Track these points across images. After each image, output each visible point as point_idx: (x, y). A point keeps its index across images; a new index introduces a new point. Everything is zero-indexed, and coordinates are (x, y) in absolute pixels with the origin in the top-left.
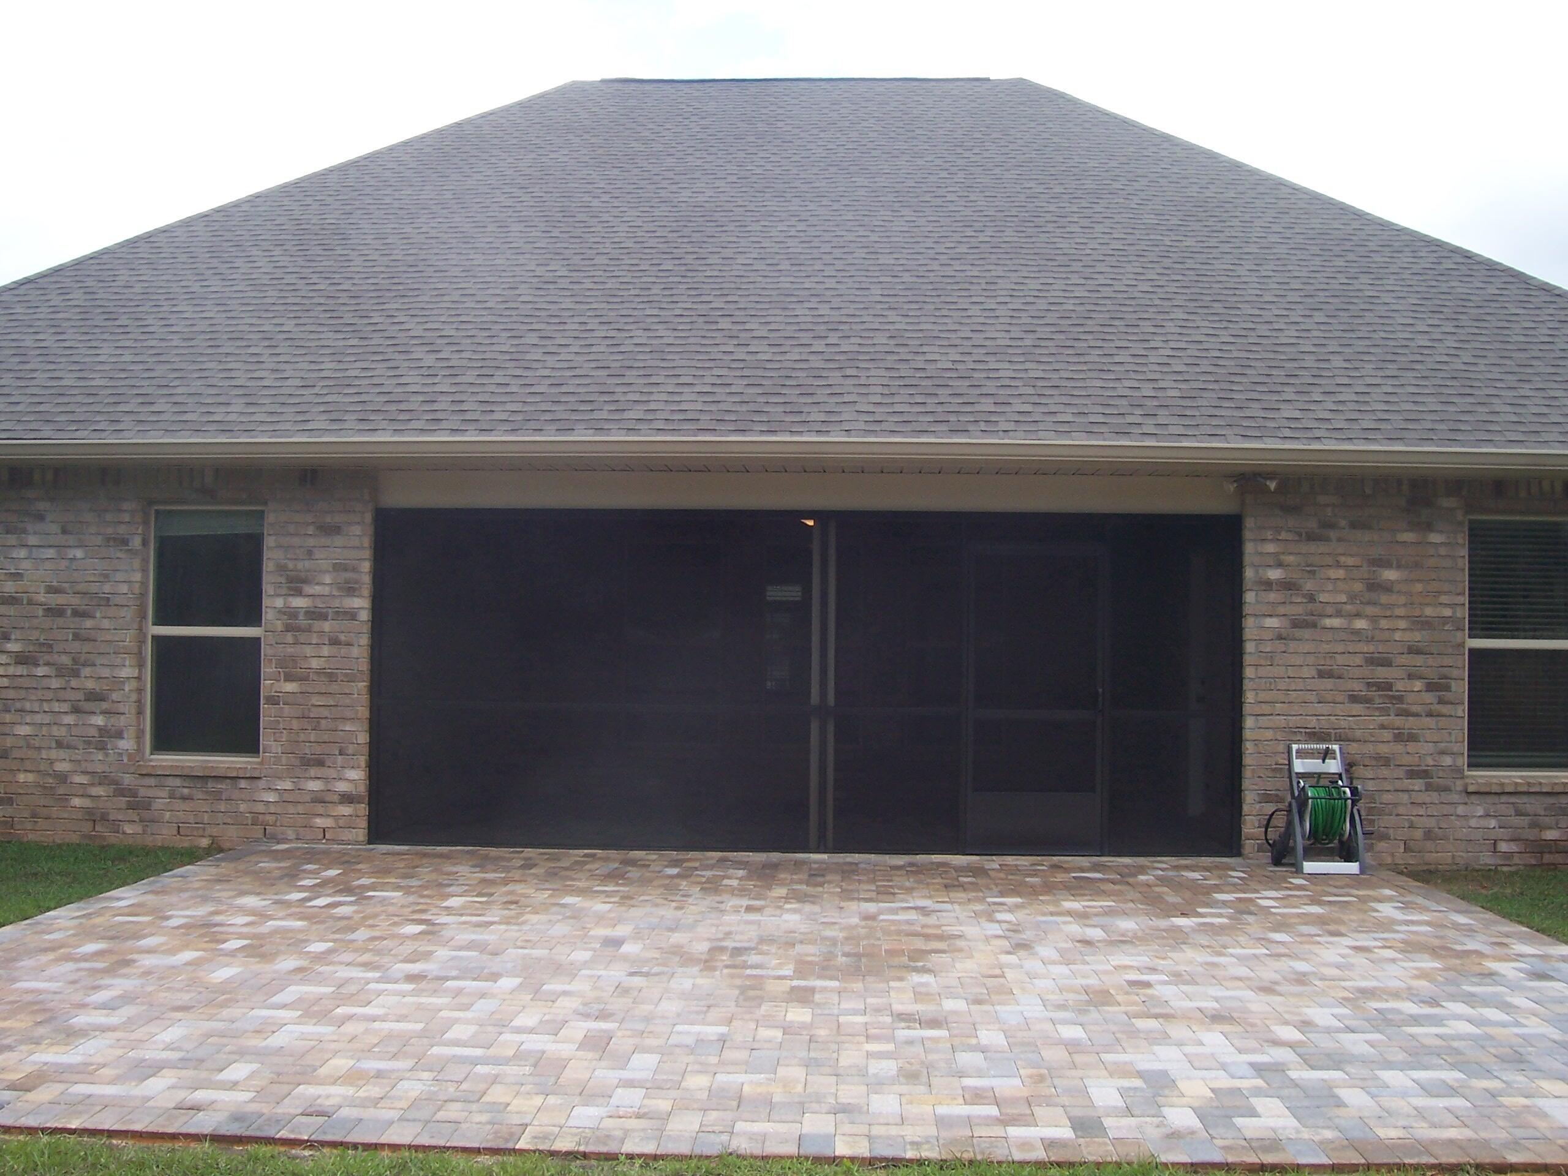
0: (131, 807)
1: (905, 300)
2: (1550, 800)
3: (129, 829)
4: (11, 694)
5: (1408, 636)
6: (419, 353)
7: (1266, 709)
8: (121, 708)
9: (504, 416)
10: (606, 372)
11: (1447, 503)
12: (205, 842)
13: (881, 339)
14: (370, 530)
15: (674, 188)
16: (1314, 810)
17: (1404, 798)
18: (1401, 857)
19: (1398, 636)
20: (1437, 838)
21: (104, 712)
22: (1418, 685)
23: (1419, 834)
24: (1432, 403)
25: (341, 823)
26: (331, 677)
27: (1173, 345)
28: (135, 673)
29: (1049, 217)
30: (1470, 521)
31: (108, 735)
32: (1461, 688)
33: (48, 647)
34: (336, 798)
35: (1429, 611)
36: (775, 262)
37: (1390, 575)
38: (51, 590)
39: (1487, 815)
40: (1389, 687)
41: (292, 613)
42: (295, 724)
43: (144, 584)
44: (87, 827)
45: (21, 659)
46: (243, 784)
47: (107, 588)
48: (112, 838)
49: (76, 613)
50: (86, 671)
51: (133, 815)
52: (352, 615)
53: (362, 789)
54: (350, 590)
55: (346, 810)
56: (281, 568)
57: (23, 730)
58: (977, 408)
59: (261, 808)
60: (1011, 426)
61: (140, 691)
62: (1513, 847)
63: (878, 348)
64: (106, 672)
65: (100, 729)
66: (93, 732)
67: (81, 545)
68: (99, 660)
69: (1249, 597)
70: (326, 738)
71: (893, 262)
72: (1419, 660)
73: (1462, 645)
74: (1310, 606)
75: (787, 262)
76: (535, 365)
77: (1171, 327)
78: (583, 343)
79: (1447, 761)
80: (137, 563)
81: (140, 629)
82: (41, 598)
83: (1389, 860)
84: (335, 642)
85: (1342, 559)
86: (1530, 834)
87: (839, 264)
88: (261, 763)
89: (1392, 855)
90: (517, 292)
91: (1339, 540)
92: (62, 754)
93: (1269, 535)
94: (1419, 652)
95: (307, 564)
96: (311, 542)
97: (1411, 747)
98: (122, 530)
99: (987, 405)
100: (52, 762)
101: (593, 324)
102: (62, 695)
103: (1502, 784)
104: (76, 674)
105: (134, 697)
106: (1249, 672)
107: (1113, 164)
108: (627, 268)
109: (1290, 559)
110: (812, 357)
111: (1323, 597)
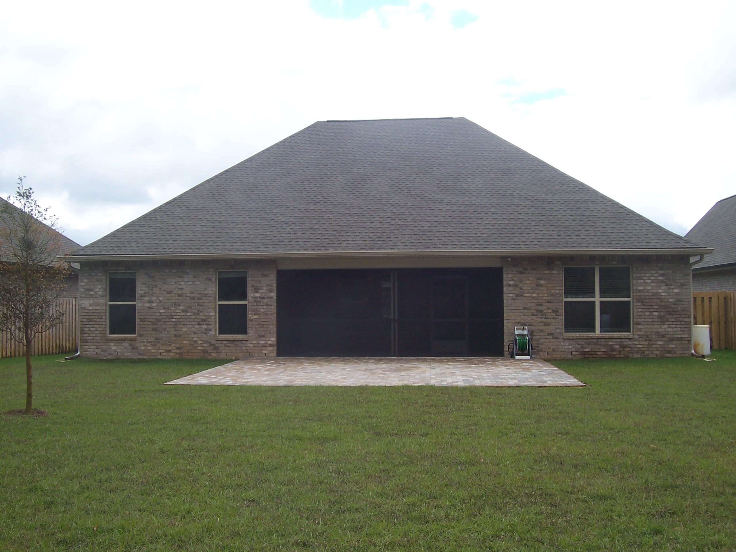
0: (214, 349)
1: (417, 207)
2: (586, 341)
3: (213, 355)
4: (181, 320)
5: (547, 298)
6: (285, 226)
7: (510, 318)
8: (211, 323)
9: (310, 246)
10: (336, 232)
11: (557, 263)
12: (234, 358)
13: (409, 220)
14: (275, 276)
15: (352, 167)
16: (519, 342)
17: (547, 340)
18: (546, 357)
19: (544, 298)
20: (555, 351)
21: (206, 324)
22: (550, 311)
23: (551, 350)
24: (555, 236)
25: (270, 352)
26: (266, 314)
27: (489, 220)
28: (214, 314)
29: (462, 176)
30: (565, 268)
31: (207, 330)
32: (562, 312)
33: (190, 307)
34: (268, 345)
35: (553, 291)
36: (381, 194)
37: (542, 282)
38: (191, 293)
39: (569, 345)
40: (542, 311)
41: (256, 298)
42: (257, 327)
43: (216, 290)
44: (202, 355)
45: (183, 311)
46: (244, 342)
47: (206, 292)
48: (209, 357)
49: (198, 299)
50: (201, 314)
51: (215, 351)
52: (271, 298)
53: (275, 343)
54: (271, 291)
55: (271, 348)
56: (252, 286)
57: (185, 330)
58: (433, 241)
59: (248, 348)
60: (441, 246)
61: (215, 319)
62: (577, 353)
63: (409, 223)
64: (207, 314)
65: (205, 329)
66: (204, 330)
67: (199, 281)
68: (204, 311)
69: (505, 289)
70: (265, 330)
71: (415, 193)
72: (550, 304)
73: (562, 300)
74: (521, 291)
75: (385, 194)
76: (317, 230)
77: (490, 214)
78: (329, 223)
79: (558, 331)
80: (214, 285)
81: (215, 302)
82: (188, 295)
83: (543, 357)
84: (267, 305)
85: (529, 278)
86: (581, 350)
87: (400, 195)
88: (249, 337)
89: (544, 356)
90: (309, 206)
91: (529, 273)
92: (196, 336)
93: (510, 272)
94: (550, 302)
95: (260, 285)
96: (260, 279)
97: (549, 327)
98: (210, 276)
99: (436, 240)
100: (192, 338)
101: (331, 216)
102: (195, 320)
103: (573, 337)
104: (199, 315)
105: (214, 320)
106: (505, 308)
107: (486, 154)
108: (339, 197)
109: (516, 278)
110: (391, 226)
111: (525, 288)
